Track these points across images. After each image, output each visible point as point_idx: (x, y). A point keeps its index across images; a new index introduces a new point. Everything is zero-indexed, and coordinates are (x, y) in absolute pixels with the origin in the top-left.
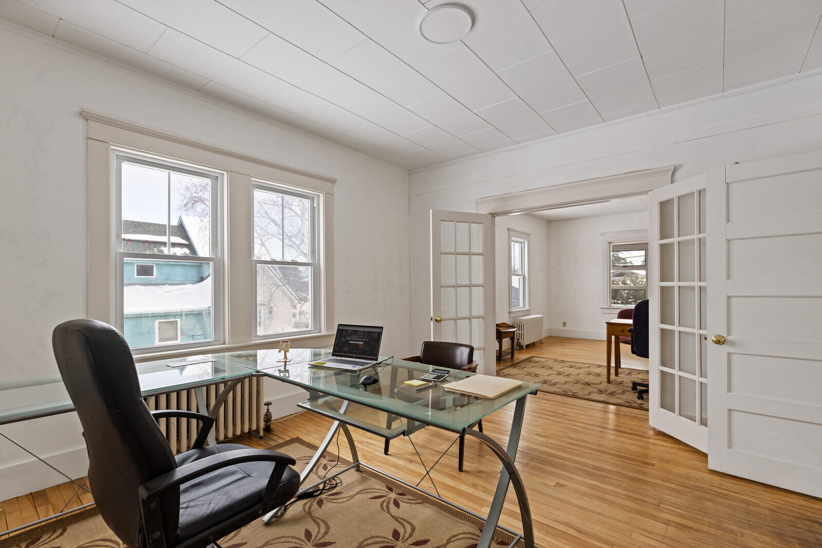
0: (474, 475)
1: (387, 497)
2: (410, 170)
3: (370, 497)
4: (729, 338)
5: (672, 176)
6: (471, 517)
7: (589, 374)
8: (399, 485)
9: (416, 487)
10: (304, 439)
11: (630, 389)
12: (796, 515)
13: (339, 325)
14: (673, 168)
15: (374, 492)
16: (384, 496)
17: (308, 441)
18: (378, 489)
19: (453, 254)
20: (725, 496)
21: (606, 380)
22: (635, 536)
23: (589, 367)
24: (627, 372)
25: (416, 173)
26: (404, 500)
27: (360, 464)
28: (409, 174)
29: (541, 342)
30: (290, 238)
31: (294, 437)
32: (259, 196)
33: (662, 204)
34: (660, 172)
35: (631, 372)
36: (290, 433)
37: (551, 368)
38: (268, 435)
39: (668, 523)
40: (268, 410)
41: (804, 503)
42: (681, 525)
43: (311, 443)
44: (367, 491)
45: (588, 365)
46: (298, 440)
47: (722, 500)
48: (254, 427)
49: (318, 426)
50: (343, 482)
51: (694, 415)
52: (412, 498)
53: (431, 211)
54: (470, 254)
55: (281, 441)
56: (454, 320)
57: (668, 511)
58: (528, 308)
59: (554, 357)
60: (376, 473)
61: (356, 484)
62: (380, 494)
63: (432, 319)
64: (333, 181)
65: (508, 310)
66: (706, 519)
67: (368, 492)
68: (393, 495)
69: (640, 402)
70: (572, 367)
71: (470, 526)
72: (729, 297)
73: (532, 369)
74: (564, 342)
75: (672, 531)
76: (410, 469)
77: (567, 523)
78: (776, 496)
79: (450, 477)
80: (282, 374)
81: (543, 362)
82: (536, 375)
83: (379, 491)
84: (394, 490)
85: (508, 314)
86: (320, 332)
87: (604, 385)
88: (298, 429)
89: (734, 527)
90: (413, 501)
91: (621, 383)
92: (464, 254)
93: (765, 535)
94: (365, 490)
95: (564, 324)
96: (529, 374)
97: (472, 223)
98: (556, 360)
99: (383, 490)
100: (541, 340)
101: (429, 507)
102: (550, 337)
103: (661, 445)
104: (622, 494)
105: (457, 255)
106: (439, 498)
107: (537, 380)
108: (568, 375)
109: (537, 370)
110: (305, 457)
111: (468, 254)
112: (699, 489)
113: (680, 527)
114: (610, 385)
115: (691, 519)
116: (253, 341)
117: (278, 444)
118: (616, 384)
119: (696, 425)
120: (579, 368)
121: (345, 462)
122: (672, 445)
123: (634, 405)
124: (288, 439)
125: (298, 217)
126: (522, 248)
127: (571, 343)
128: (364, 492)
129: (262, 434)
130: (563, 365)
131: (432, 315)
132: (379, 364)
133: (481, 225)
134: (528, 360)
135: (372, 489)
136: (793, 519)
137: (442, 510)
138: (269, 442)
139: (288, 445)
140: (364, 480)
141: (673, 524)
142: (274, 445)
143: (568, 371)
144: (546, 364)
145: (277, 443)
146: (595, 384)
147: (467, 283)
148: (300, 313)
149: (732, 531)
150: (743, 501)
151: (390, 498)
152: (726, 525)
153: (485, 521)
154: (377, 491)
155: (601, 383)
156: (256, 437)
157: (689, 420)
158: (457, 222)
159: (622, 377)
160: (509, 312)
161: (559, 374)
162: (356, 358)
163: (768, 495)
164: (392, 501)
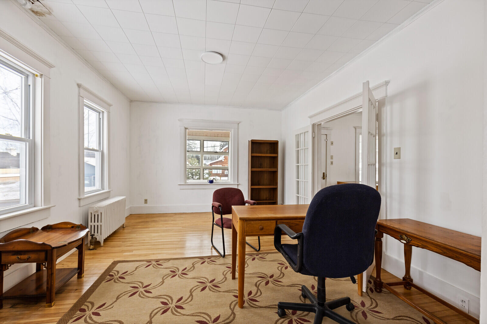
29: (123, 227)
58: (108, 190)
65: (77, 197)
85: (77, 202)
95: (146, 201)
100: (123, 225)
126: (100, 119)
160: (79, 199)
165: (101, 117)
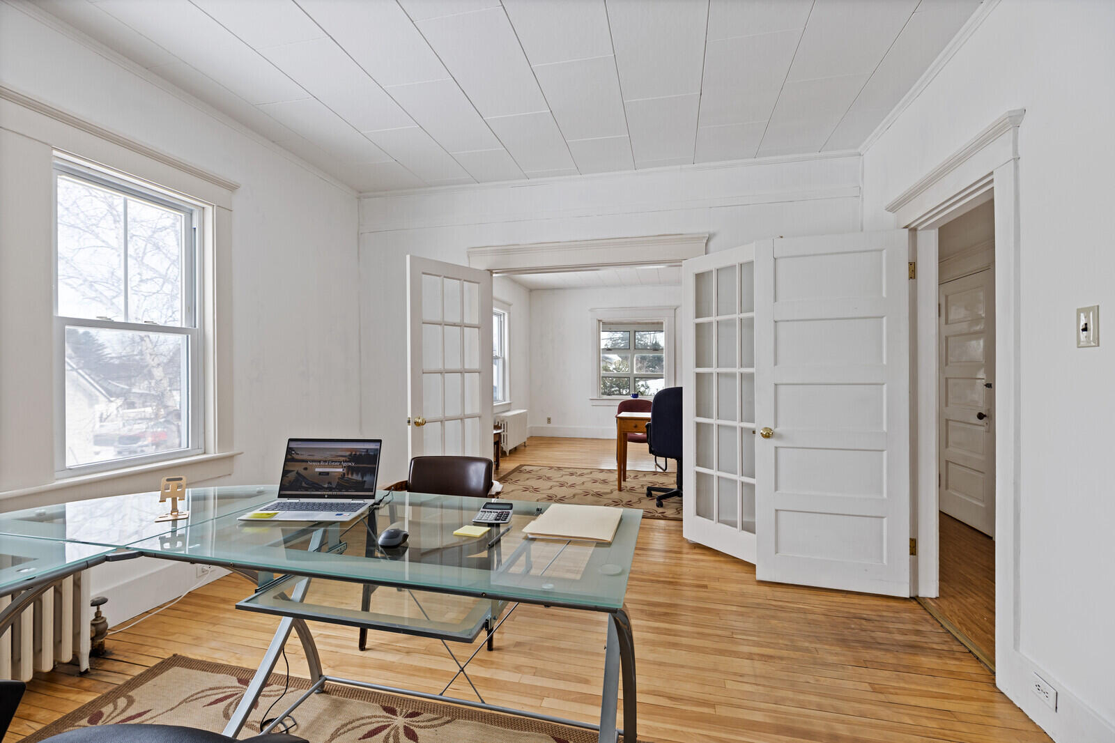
0: (510, 651)
1: (392, 726)
2: (360, 192)
3: (361, 736)
4: (777, 430)
5: (706, 244)
6: (534, 722)
7: (595, 481)
8: (404, 699)
9: (440, 697)
10: (191, 656)
11: (645, 496)
12: (846, 615)
13: (290, 440)
14: (708, 236)
15: (364, 725)
16: (384, 727)
17: (200, 658)
18: (369, 717)
19: (440, 324)
20: (782, 609)
21: (617, 487)
22: (730, 685)
23: (591, 473)
24: (632, 475)
25: (369, 197)
26: (421, 724)
27: (326, 679)
28: (359, 198)
29: (525, 445)
30: (91, 286)
31: (166, 657)
32: (68, 191)
33: (699, 277)
34: (694, 239)
35: (637, 474)
36: (154, 650)
37: (549, 478)
38: (102, 664)
39: (750, 657)
40: (98, 615)
41: (844, 600)
42: (763, 655)
43: (209, 660)
44: (349, 727)
45: (589, 471)
46: (177, 661)
47: (783, 615)
48: (67, 656)
49: (215, 624)
50: (298, 722)
51: (734, 519)
52: (433, 716)
53: (408, 257)
54: (462, 325)
55: (137, 671)
56: (441, 422)
57: (745, 643)
58: (510, 402)
59: (545, 462)
60: (356, 689)
61: (326, 717)
62: (376, 725)
63: (409, 422)
64: (232, 188)
66: (781, 641)
67: (353, 728)
68: (400, 721)
69: (660, 510)
70: (572, 474)
71: (539, 737)
72: (776, 385)
73: (527, 481)
74: (551, 444)
75: (759, 666)
76: (416, 666)
77: (654, 691)
78: (822, 598)
79: (479, 663)
80: (167, 546)
81: (537, 471)
82: (536, 490)
83: (373, 720)
84: (398, 710)
86: (205, 453)
87: (616, 494)
88: (170, 638)
89: (807, 644)
90: (436, 722)
91: (632, 489)
92: (454, 325)
93: (832, 645)
94: (346, 725)
95: (549, 420)
96: (526, 489)
97: (465, 281)
98: (551, 468)
99: (380, 717)
100: (525, 443)
101: (465, 725)
102: (531, 438)
103: (702, 561)
104: (693, 633)
105: (445, 327)
106: (483, 705)
107: (538, 496)
108: (572, 486)
109: (533, 483)
110: (203, 691)
111: (460, 326)
112: (758, 606)
113: (763, 659)
114: (622, 493)
115: (768, 645)
116: (57, 479)
117: (132, 679)
118: (627, 491)
119: (737, 532)
120: (581, 475)
121: (300, 683)
122: (712, 558)
123: (657, 515)
124: (152, 663)
125: (109, 249)
127: (558, 443)
128: (346, 729)
129: (85, 664)
130: (562, 473)
131: (409, 415)
132: (378, 504)
133: (477, 285)
134: (518, 470)
135: (358, 720)
136: (846, 620)
137: (488, 723)
138: (105, 679)
139: (155, 675)
140: (337, 707)
141: (756, 657)
142: (121, 683)
143: (571, 480)
144: (540, 473)
145: (129, 678)
146: (607, 493)
147: (458, 366)
148: (101, 417)
149: (807, 650)
150: (799, 611)
151: (397, 728)
152: (800, 644)
153: (598, 730)
154: (370, 720)
155: (612, 492)
156: (69, 675)
157: (728, 527)
158: (445, 277)
159: (629, 483)
161: (562, 485)
162: (330, 497)
163: (815, 597)
164: (401, 731)
165: (502, 320)
